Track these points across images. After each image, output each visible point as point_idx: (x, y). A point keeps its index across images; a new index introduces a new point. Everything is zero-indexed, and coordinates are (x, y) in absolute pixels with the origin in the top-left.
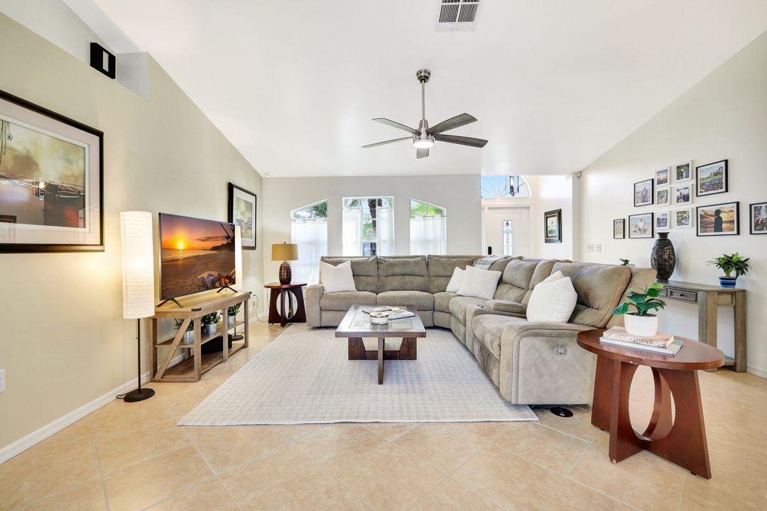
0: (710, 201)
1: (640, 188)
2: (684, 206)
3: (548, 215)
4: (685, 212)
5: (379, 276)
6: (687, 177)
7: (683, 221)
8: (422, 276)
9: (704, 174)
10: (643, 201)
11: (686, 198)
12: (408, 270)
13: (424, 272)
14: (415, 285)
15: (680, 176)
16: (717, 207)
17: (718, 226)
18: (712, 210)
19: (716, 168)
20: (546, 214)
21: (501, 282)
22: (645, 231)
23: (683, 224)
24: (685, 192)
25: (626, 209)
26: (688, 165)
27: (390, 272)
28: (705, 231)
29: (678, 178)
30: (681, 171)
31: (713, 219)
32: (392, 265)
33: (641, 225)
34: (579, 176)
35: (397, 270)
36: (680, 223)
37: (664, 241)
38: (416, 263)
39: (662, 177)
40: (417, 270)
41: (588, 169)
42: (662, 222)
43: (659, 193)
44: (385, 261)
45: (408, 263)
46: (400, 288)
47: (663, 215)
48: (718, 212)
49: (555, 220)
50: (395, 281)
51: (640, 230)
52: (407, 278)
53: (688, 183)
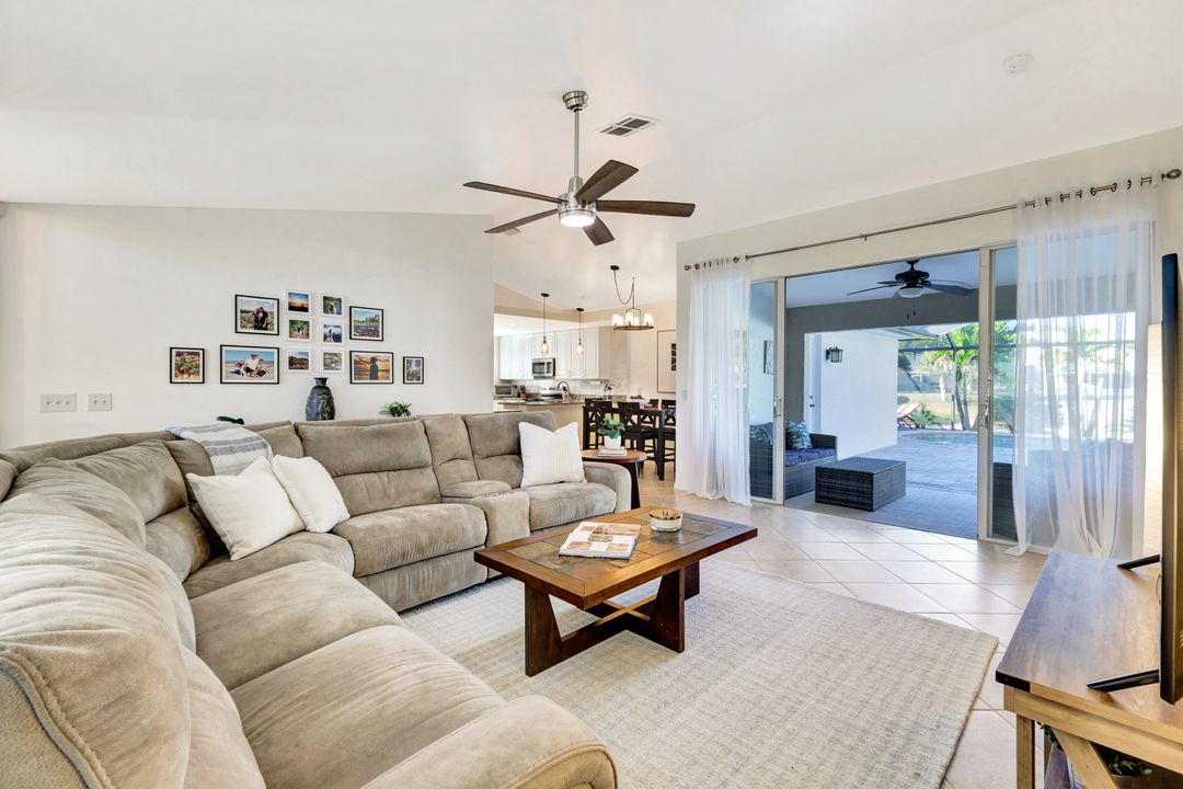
0: (366, 347)
1: (250, 306)
2: (332, 347)
4: (336, 355)
6: (338, 313)
7: (333, 365)
9: (359, 317)
10: (256, 327)
11: (337, 338)
15: (327, 309)
16: (374, 355)
17: (374, 373)
18: (367, 357)
19: (372, 314)
22: (261, 373)
23: (332, 368)
24: (336, 331)
26: (339, 300)
28: (360, 379)
29: (325, 312)
30: (330, 305)
31: (369, 366)
33: (253, 363)
36: (328, 365)
39: (297, 302)
42: (299, 363)
47: (302, 353)
48: (374, 360)
51: (248, 370)
53: (339, 321)
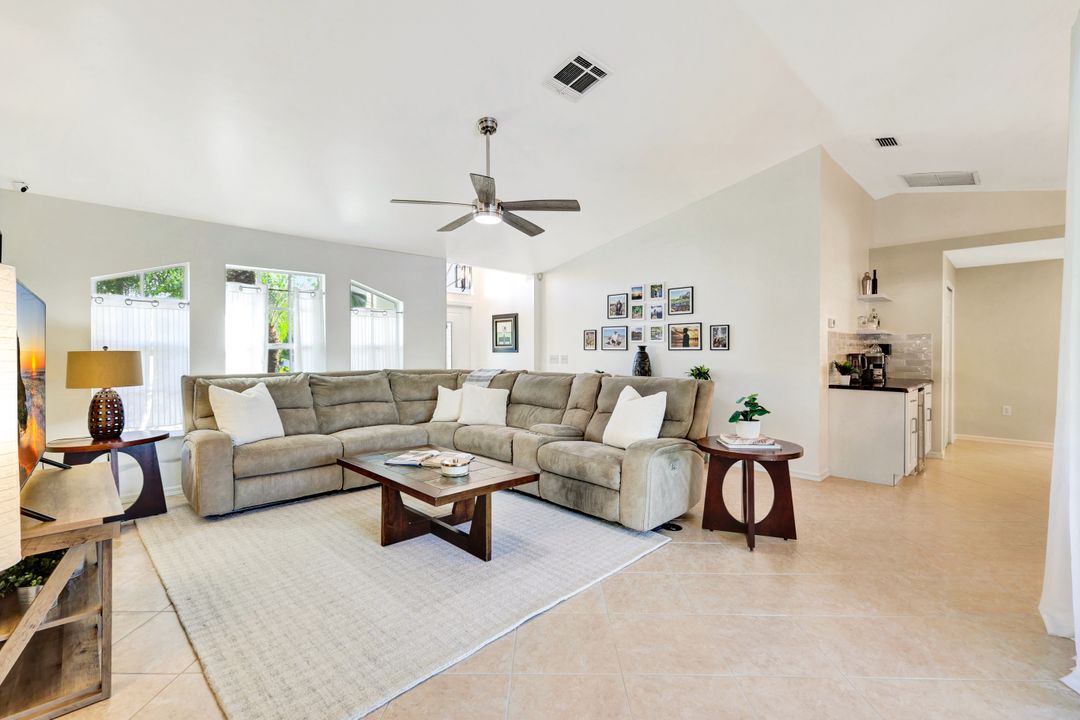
0: (681, 320)
1: (614, 301)
2: (657, 322)
3: (497, 319)
4: (658, 328)
5: (315, 406)
6: (661, 296)
7: (657, 336)
8: (386, 402)
9: (675, 296)
10: (617, 314)
11: (659, 315)
12: (366, 394)
13: (389, 395)
14: (381, 416)
15: (654, 294)
16: (685, 326)
17: (686, 343)
18: (681, 328)
19: (684, 292)
20: (494, 317)
21: (511, 401)
22: (619, 343)
23: (657, 339)
24: (659, 310)
25: (599, 319)
26: (661, 286)
27: (337, 398)
28: (676, 346)
29: (652, 297)
30: (655, 291)
31: (682, 336)
32: (338, 387)
33: (615, 338)
34: (540, 277)
35: (349, 395)
36: (653, 337)
37: (643, 355)
38: (377, 382)
39: (637, 293)
40: (379, 394)
41: (552, 271)
42: (637, 336)
43: (634, 308)
44: (324, 381)
45: (366, 383)
46: (358, 423)
47: (638, 329)
48: (686, 330)
49: (509, 325)
50: (348, 414)
51: (613, 342)
52: (367, 407)
53: (661, 302)
